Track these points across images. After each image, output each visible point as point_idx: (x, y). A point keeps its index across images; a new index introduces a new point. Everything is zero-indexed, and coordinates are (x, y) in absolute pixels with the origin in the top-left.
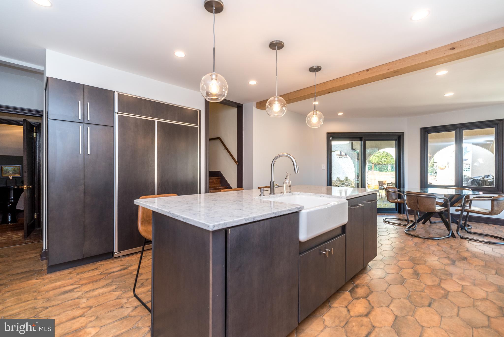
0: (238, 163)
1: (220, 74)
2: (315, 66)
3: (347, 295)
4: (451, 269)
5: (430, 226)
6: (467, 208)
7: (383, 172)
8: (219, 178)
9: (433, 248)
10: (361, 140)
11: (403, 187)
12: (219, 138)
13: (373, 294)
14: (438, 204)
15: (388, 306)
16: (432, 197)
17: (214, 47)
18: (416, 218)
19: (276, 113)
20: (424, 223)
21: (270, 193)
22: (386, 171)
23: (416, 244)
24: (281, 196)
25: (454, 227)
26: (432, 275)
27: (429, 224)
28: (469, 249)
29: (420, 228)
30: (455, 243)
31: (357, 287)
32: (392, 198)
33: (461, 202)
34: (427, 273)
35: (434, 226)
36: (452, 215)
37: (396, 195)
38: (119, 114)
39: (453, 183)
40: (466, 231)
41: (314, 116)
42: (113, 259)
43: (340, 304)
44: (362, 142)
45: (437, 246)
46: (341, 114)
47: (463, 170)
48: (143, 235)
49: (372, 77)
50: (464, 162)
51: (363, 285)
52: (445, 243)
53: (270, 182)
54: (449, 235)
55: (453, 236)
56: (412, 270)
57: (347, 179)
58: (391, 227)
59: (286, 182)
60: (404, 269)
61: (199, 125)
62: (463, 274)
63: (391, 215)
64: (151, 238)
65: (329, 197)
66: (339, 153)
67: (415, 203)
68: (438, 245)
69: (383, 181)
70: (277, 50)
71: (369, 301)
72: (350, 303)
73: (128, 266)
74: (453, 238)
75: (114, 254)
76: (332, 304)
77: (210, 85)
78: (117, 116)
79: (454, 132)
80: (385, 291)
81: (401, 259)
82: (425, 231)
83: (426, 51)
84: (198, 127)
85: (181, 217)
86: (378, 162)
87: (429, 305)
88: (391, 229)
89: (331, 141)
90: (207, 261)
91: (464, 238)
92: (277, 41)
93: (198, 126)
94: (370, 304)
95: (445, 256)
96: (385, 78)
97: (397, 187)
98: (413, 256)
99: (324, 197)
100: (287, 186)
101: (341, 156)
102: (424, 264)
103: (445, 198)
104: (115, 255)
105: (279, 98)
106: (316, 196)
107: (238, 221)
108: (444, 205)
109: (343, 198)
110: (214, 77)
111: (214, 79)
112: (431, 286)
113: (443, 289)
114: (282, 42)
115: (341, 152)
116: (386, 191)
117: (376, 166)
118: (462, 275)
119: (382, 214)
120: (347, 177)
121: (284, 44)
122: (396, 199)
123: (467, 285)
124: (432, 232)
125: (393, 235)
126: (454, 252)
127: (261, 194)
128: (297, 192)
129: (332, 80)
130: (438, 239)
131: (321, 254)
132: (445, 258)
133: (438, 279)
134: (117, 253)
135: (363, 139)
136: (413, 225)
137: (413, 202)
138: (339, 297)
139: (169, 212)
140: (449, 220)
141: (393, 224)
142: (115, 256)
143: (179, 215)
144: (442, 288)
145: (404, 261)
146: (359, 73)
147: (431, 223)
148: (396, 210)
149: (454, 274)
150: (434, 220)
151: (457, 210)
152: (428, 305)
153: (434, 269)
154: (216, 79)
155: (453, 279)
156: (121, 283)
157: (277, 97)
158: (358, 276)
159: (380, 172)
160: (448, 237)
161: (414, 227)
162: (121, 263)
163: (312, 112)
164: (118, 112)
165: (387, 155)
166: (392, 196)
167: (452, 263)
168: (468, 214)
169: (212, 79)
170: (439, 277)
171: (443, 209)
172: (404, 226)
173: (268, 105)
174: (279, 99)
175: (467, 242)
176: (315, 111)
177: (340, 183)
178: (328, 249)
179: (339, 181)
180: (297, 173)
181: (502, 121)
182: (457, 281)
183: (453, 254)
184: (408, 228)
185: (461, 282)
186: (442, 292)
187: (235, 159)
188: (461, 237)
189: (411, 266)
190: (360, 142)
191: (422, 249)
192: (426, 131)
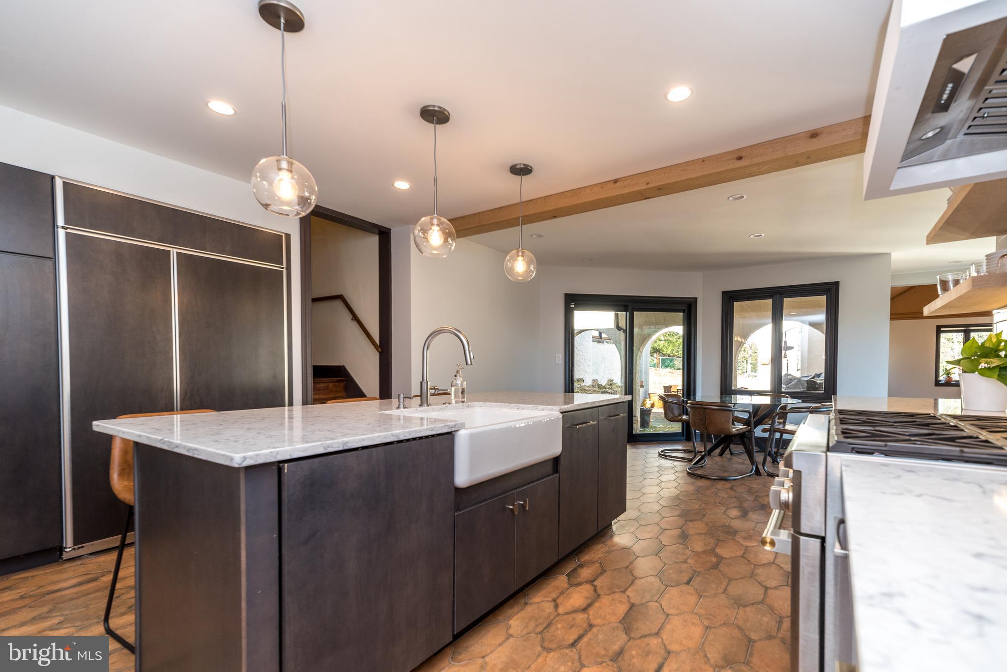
0: (381, 349)
1: (297, 161)
2: (520, 164)
3: (561, 580)
4: (739, 524)
5: (730, 460)
6: (780, 426)
8: (341, 381)
9: (723, 495)
10: (626, 311)
11: (695, 394)
12: (340, 297)
13: (605, 575)
14: (740, 420)
15: (624, 592)
16: (726, 409)
17: (284, 104)
18: (708, 446)
19: (434, 249)
20: (721, 454)
21: (420, 404)
23: (699, 489)
24: (441, 409)
25: (759, 457)
26: (708, 536)
27: (729, 456)
29: (712, 464)
30: (756, 483)
31: (581, 566)
32: (673, 414)
34: (700, 534)
35: (735, 459)
36: (757, 438)
37: (680, 409)
38: (69, 231)
39: (767, 387)
40: (777, 464)
41: (518, 258)
42: (62, 564)
43: (545, 597)
44: (628, 313)
45: (729, 491)
48: (121, 499)
49: (623, 194)
51: (594, 562)
52: (742, 484)
53: (421, 382)
54: (751, 471)
55: (758, 473)
56: (680, 530)
57: (612, 383)
58: (668, 463)
59: (456, 383)
60: (668, 530)
61: (284, 266)
62: (753, 530)
63: (672, 444)
64: (133, 499)
66: (597, 334)
67: (702, 420)
68: (731, 488)
69: (670, 386)
70: (437, 124)
71: (595, 586)
72: (563, 594)
73: (99, 575)
74: (757, 476)
75: (64, 553)
76: (531, 598)
77: (276, 182)
78: (61, 234)
79: (770, 301)
80: (628, 567)
81: (668, 515)
82: (720, 467)
83: (702, 157)
84: (285, 271)
85: (185, 447)
86: (674, 352)
87: (688, 583)
88: (667, 467)
89: (573, 309)
90: (238, 529)
91: (772, 475)
92: (434, 106)
93: (283, 268)
94: (595, 590)
95: (736, 505)
96: (645, 199)
97: (684, 394)
98: (687, 509)
100: (458, 391)
101: (601, 340)
102: (701, 520)
104: (67, 554)
105: (440, 219)
106: (511, 408)
107: (306, 450)
108: (747, 422)
109: (556, 410)
110: (284, 165)
111: (284, 169)
112: (700, 552)
113: (716, 555)
114: (444, 109)
115: (600, 333)
116: (663, 402)
120: (612, 379)
121: (449, 114)
122: (680, 414)
123: (753, 546)
124: (729, 468)
125: (669, 477)
126: (751, 498)
127: (399, 405)
128: (477, 403)
129: (555, 194)
130: (735, 480)
131: (505, 509)
132: (736, 507)
133: (714, 541)
134: (70, 548)
135: (630, 308)
136: (702, 458)
137: (699, 419)
138: (545, 586)
139: (162, 439)
140: (753, 448)
141: (673, 458)
142: (65, 556)
143: (180, 444)
146: (602, 185)
147: (731, 454)
148: (683, 436)
149: (740, 531)
150: (735, 450)
151: (764, 431)
152: (685, 581)
153: (713, 527)
154: (288, 170)
155: (736, 539)
156: (74, 611)
157: (435, 217)
158: (589, 549)
160: (750, 476)
161: (703, 461)
162: (82, 570)
163: (516, 251)
164: (65, 224)
166: (672, 410)
167: (742, 514)
168: (781, 436)
169: (280, 169)
171: (745, 428)
172: (689, 460)
173: (419, 232)
174: (440, 223)
176: (520, 249)
177: (599, 390)
178: (520, 501)
179: (597, 386)
180: (470, 364)
181: (836, 284)
182: (741, 541)
183: (748, 501)
184: (694, 464)
185: (745, 542)
186: (714, 560)
187: (375, 342)
188: (768, 474)
189: (681, 525)
190: (625, 313)
191: (705, 496)
192: (730, 298)
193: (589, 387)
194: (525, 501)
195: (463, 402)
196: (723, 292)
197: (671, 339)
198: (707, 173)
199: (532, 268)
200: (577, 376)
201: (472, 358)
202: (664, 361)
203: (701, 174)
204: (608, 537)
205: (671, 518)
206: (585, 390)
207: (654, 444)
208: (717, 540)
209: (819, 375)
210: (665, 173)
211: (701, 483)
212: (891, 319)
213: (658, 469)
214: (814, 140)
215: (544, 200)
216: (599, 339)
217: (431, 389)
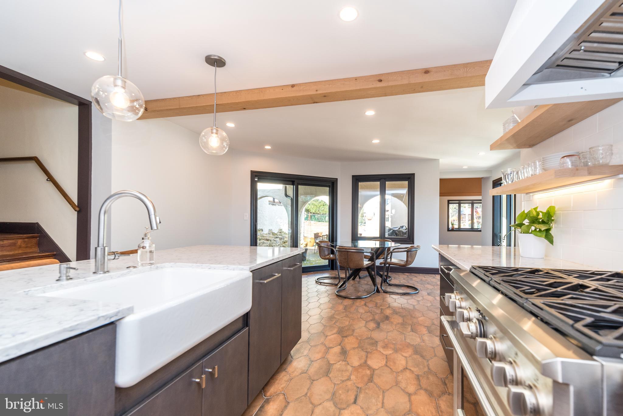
0: (79, 209)
2: (215, 55)
4: (377, 335)
5: (359, 282)
6: (389, 260)
7: (321, 222)
9: (361, 310)
10: (293, 184)
11: (336, 241)
12: (34, 159)
14: (366, 257)
16: (360, 251)
18: (347, 275)
20: (354, 279)
21: (94, 271)
22: (324, 221)
23: (345, 308)
25: (378, 280)
26: (360, 349)
27: (358, 280)
28: (390, 304)
29: (350, 286)
30: (378, 299)
32: (325, 254)
33: (384, 254)
34: (354, 348)
35: (362, 281)
36: (377, 266)
37: (329, 251)
39: (378, 235)
40: (388, 283)
41: (212, 135)
44: (295, 186)
45: (364, 307)
46: (268, 147)
47: (386, 220)
50: (386, 213)
51: (278, 395)
52: (371, 301)
54: (374, 291)
55: (378, 291)
56: (339, 347)
57: (281, 231)
58: (322, 288)
59: (144, 245)
60: (331, 348)
62: (386, 338)
63: (324, 273)
65: (223, 269)
66: (271, 199)
67: (346, 259)
68: (365, 305)
69: (319, 233)
74: (377, 294)
79: (379, 183)
80: (306, 394)
81: (329, 334)
82: (355, 288)
83: (355, 77)
86: (317, 211)
87: (355, 401)
88: (323, 291)
89: (256, 182)
91: (386, 292)
95: (371, 318)
96: (314, 103)
97: (330, 240)
98: (342, 326)
99: (215, 269)
100: (146, 254)
101: (274, 203)
102: (352, 335)
103: (372, 252)
105: (125, 82)
108: (371, 259)
109: (245, 269)
112: (357, 366)
113: (369, 368)
115: (274, 199)
116: (318, 246)
117: (314, 216)
118: (386, 340)
119: (315, 273)
120: (282, 229)
122: (329, 254)
123: (391, 354)
124: (361, 289)
125: (324, 299)
126: (378, 311)
127: (60, 277)
129: (246, 90)
130: (366, 298)
131: (191, 384)
132: (371, 320)
133: (365, 354)
135: (296, 183)
136: (344, 283)
137: (343, 258)
140: (375, 273)
141: (325, 284)
144: (368, 366)
145: (333, 336)
146: (283, 87)
147: (360, 278)
148: (329, 267)
149: (380, 342)
150: (362, 275)
151: (381, 263)
153: (361, 340)
155: (378, 349)
157: (119, 78)
159: (318, 222)
160: (374, 294)
161: (344, 285)
163: (210, 129)
165: (324, 204)
166: (324, 252)
167: (377, 326)
168: (389, 265)
170: (365, 351)
171: (370, 263)
172: (335, 285)
175: (388, 295)
176: (214, 127)
177: (273, 236)
178: (209, 369)
179: (271, 233)
180: (156, 228)
181: (413, 175)
182: (382, 350)
183: (378, 314)
184: (339, 288)
185: (385, 351)
186: (368, 372)
187: (74, 203)
188: (384, 291)
189: (339, 342)
190: (292, 186)
191: (351, 313)
192: (357, 180)
193: (266, 234)
194: (214, 369)
195: (151, 264)
196: (353, 176)
197: (315, 203)
198: (359, 88)
199: (225, 144)
200: (259, 227)
201: (158, 222)
202: (311, 217)
203: (354, 88)
204: (289, 363)
205: (332, 336)
206: (264, 236)
207: (311, 274)
208: (366, 352)
209: (402, 227)
210: (329, 85)
211: (347, 302)
212: (440, 196)
213: (317, 294)
214: (427, 75)
215: (236, 93)
216: (273, 203)
217: (109, 255)
